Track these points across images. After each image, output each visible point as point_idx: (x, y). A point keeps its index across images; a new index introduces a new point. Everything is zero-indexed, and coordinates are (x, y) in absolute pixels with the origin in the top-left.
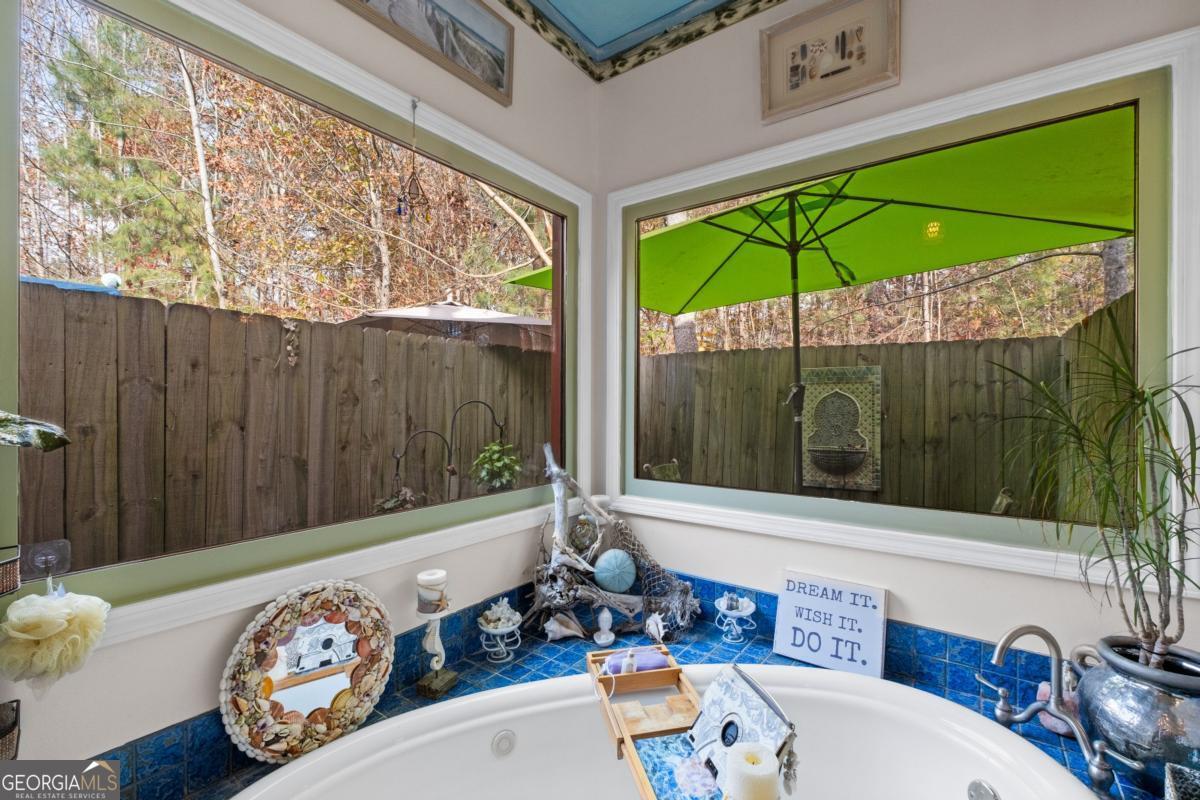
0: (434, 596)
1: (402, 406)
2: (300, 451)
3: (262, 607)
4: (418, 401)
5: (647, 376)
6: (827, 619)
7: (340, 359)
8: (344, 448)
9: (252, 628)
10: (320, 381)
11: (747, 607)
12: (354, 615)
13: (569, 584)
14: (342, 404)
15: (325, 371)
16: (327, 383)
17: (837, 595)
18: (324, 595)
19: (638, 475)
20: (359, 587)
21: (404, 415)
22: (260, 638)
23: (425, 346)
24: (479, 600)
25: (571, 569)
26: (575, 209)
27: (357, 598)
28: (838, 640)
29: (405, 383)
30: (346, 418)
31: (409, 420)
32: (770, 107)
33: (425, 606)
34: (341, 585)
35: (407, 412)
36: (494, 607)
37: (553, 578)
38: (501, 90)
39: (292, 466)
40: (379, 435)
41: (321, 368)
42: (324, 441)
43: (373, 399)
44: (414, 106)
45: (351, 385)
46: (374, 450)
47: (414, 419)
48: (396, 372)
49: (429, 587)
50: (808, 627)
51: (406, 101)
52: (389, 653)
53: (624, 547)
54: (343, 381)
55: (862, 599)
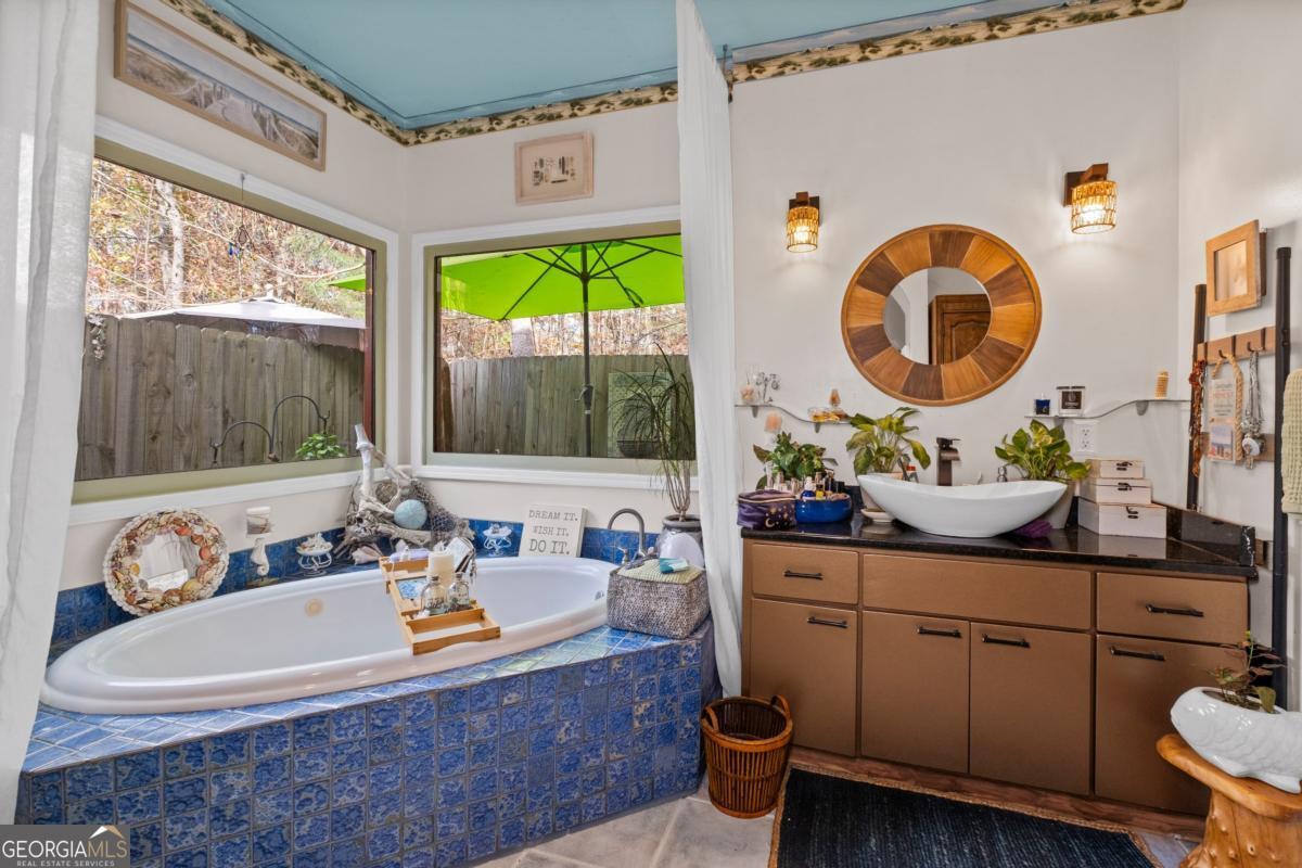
0: (260, 522)
1: (218, 400)
2: (106, 440)
3: (130, 519)
4: (236, 395)
5: (484, 378)
6: (550, 531)
7: (151, 354)
8: (154, 438)
9: (124, 531)
10: (129, 374)
11: (505, 533)
12: (198, 530)
13: (372, 523)
14: (152, 396)
15: (134, 364)
16: (135, 377)
17: (557, 516)
18: (176, 515)
19: (436, 449)
20: (201, 513)
21: (220, 410)
22: (131, 537)
23: (243, 344)
24: (298, 536)
25: (374, 512)
26: (384, 245)
27: (200, 520)
28: (555, 542)
29: (221, 378)
30: (156, 410)
31: (226, 413)
32: (521, 195)
33: (254, 529)
34: (188, 510)
35: (224, 407)
36: (310, 539)
37: (360, 520)
38: (315, 160)
39: (97, 453)
40: (193, 427)
41: (129, 362)
42: (133, 433)
43: (187, 393)
44: (243, 178)
45: (161, 379)
46: (187, 441)
47: (231, 411)
48: (212, 368)
49: (256, 516)
50: (538, 537)
51: (238, 174)
52: (225, 559)
53: (419, 498)
54: (153, 375)
55: (569, 516)
